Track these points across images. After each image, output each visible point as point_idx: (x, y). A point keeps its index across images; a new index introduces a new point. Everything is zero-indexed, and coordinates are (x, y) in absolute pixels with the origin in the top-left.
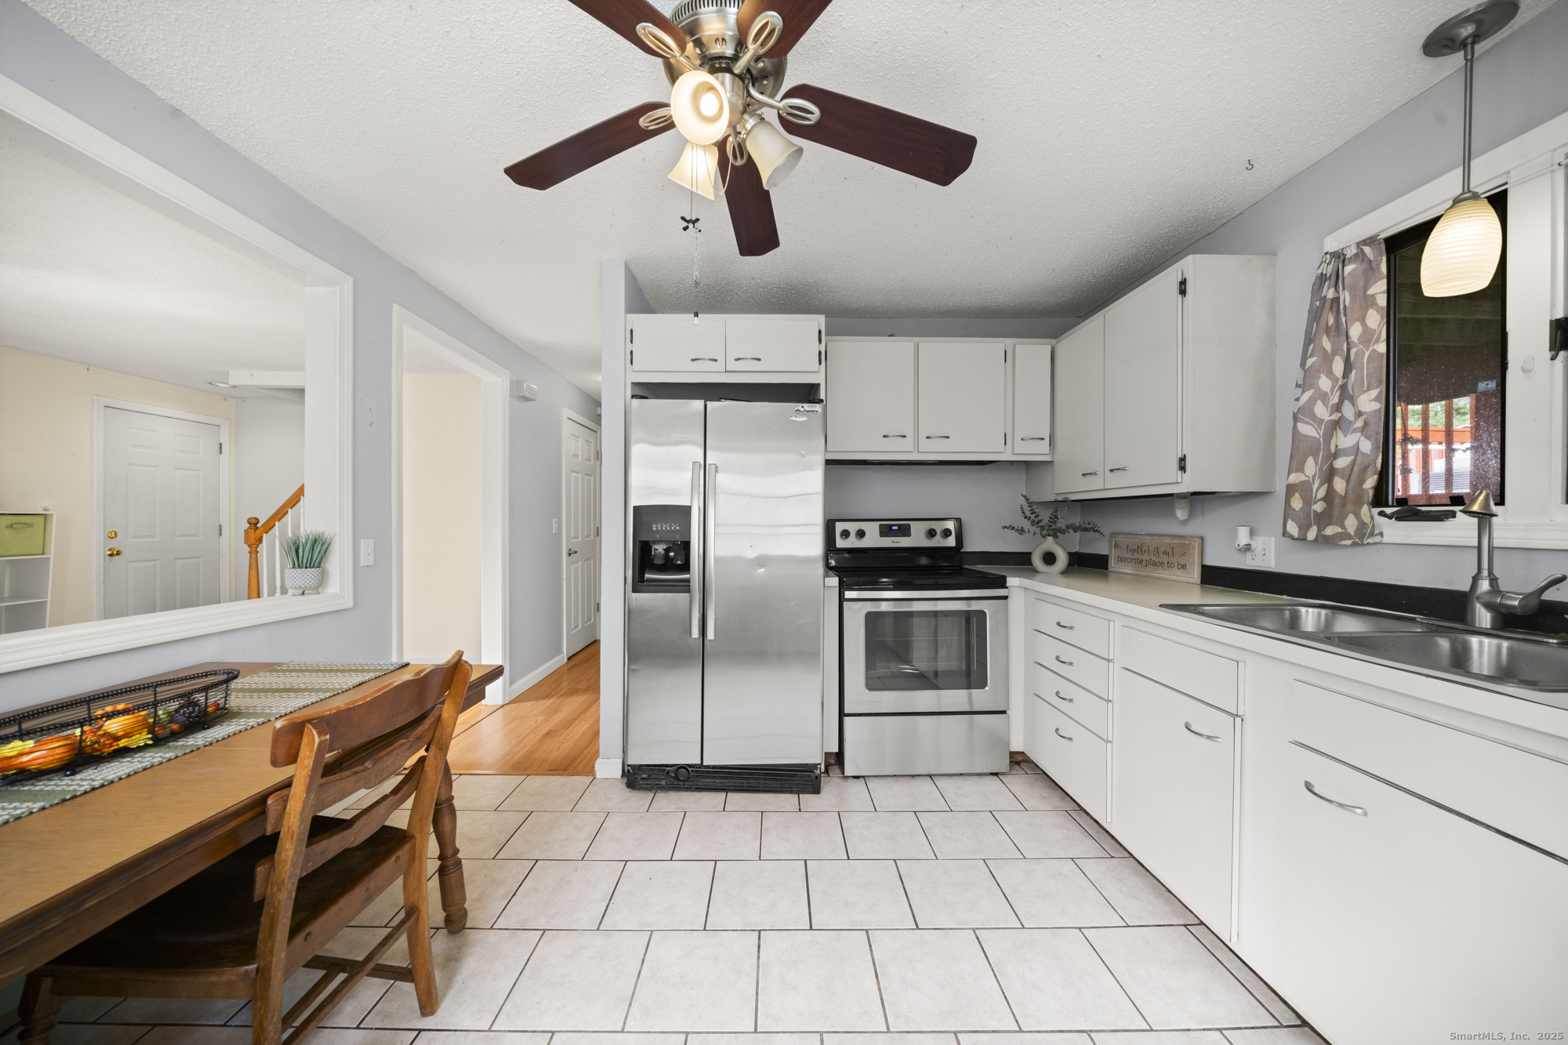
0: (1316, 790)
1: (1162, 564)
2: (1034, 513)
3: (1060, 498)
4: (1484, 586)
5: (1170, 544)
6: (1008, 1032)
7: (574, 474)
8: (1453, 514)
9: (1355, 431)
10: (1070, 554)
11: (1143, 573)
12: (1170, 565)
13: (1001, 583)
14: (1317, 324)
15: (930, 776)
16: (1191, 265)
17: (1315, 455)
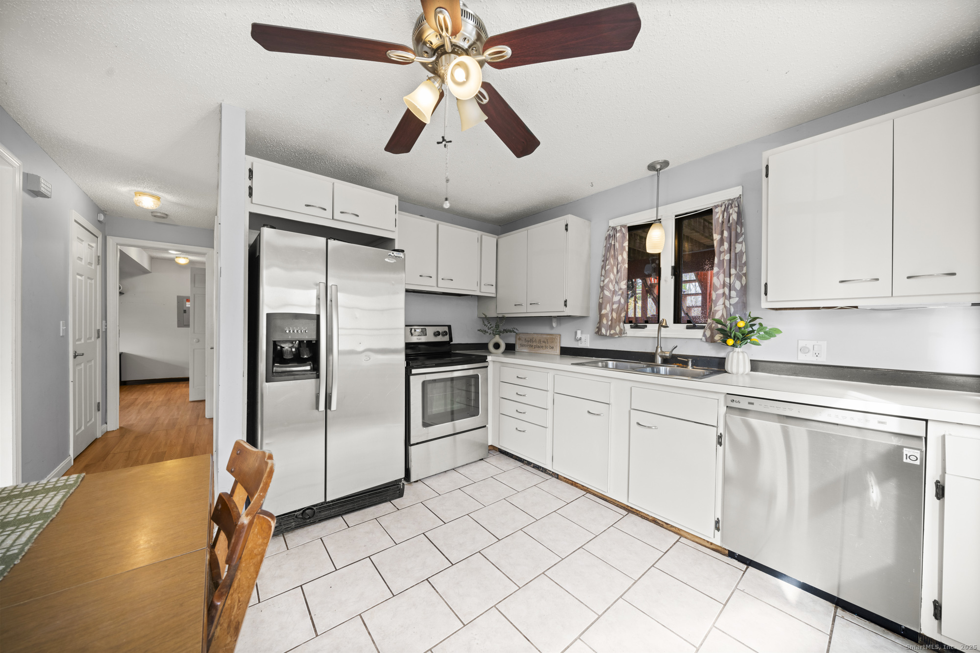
0: (641, 424)
1: (542, 347)
2: (489, 323)
3: (500, 316)
4: (659, 350)
5: (546, 338)
6: (559, 562)
7: (78, 277)
8: (646, 326)
9: (619, 295)
10: (506, 344)
11: (533, 351)
12: (546, 347)
13: (483, 359)
14: (609, 254)
15: (453, 469)
16: (570, 219)
17: (609, 303)
